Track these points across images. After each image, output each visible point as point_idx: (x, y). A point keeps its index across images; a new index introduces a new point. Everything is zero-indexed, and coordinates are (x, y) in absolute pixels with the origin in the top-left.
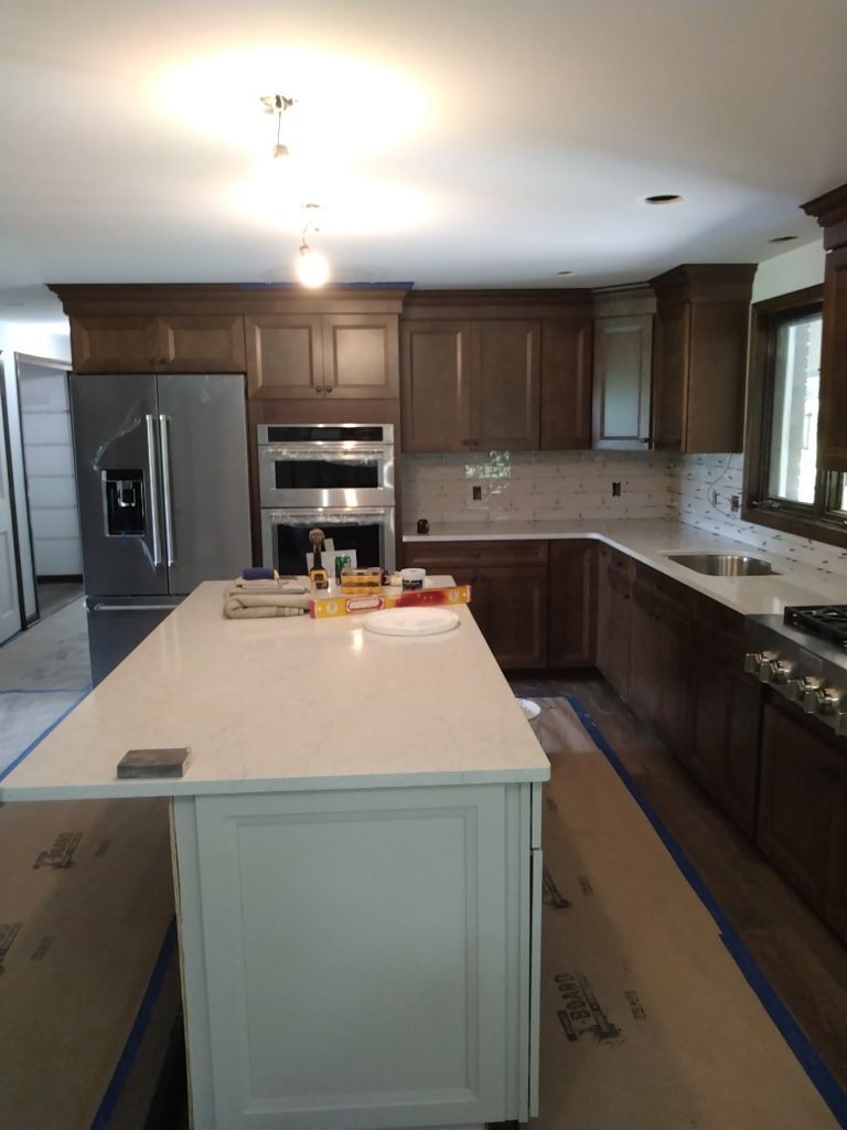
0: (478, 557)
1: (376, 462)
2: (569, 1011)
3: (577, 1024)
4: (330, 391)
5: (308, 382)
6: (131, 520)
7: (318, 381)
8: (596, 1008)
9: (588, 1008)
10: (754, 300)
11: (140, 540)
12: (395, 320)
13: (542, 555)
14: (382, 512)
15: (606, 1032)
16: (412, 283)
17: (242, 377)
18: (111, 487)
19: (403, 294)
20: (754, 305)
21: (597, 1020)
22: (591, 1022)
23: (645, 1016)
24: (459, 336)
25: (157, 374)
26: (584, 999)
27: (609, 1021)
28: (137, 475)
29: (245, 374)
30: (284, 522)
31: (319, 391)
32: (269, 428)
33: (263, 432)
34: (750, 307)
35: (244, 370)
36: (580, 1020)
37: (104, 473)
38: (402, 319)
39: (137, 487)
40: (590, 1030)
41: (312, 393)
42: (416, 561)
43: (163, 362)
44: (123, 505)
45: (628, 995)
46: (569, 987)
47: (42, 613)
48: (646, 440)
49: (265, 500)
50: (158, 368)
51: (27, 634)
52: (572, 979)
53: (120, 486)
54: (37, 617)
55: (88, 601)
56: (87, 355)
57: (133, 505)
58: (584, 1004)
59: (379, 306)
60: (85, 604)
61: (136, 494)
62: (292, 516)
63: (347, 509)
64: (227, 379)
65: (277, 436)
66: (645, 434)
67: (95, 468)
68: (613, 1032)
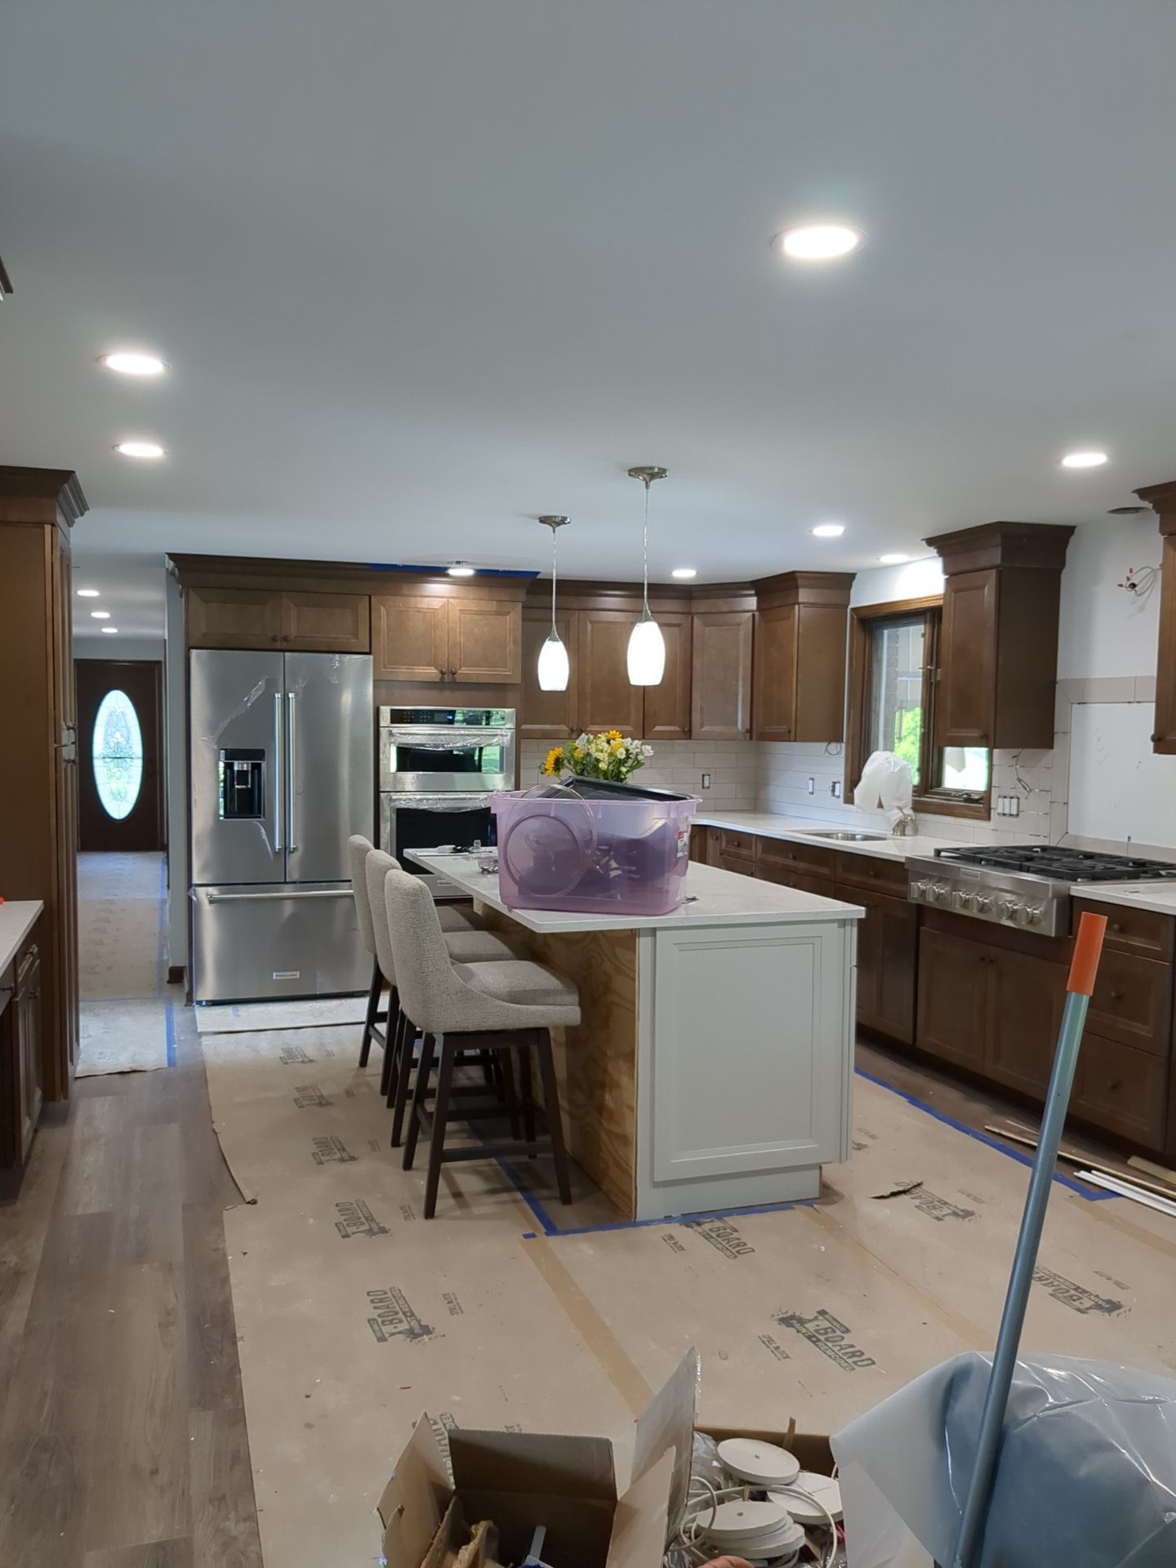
4: (454, 674)
7: (442, 665)
10: (851, 606)
11: (258, 824)
16: (538, 573)
17: (371, 657)
18: (228, 767)
19: (527, 582)
20: (853, 610)
25: (285, 651)
28: (258, 756)
30: (403, 805)
32: (392, 711)
33: (386, 711)
34: (849, 610)
35: (368, 650)
37: (222, 753)
39: (256, 767)
43: (285, 639)
44: (238, 787)
48: (747, 731)
49: (386, 784)
50: (278, 645)
53: (237, 766)
56: (203, 628)
57: (249, 786)
59: (504, 594)
61: (253, 775)
62: (412, 801)
64: (357, 658)
65: (398, 717)
66: (746, 725)
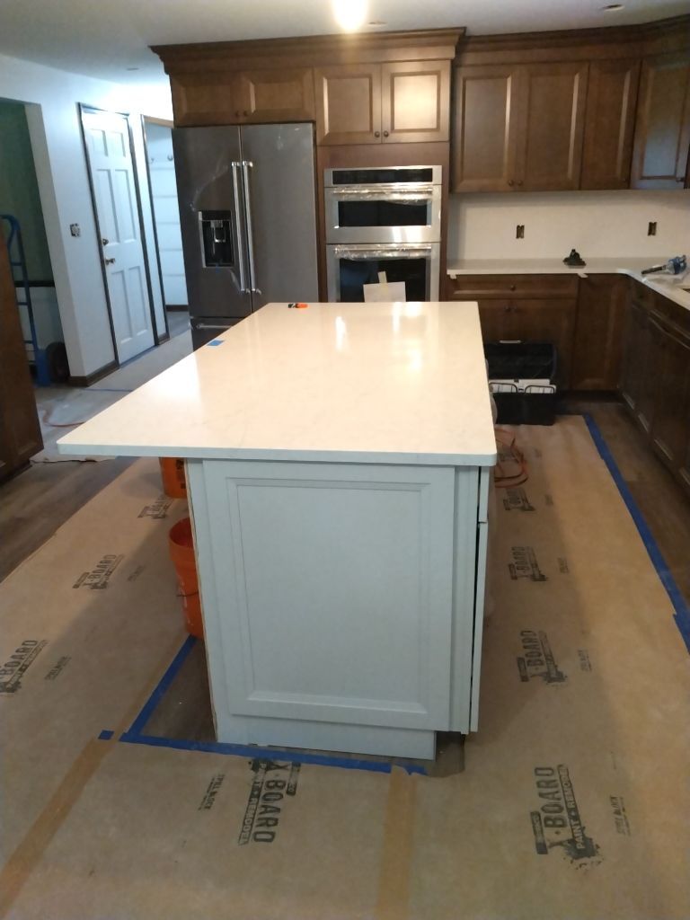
0: (513, 289)
1: (425, 201)
2: (526, 659)
3: (531, 670)
4: (387, 136)
5: (368, 129)
6: (224, 254)
7: (377, 128)
8: (550, 658)
9: (543, 658)
11: (230, 271)
12: (448, 64)
13: (572, 290)
14: (429, 248)
15: (555, 677)
16: (465, 28)
17: (311, 125)
18: (206, 225)
19: (456, 39)
21: (548, 668)
22: (544, 669)
23: (591, 669)
24: (509, 80)
25: (240, 124)
26: (541, 651)
27: (559, 669)
28: (226, 215)
29: (314, 122)
30: (345, 256)
31: (377, 136)
32: (334, 172)
33: (328, 175)
35: (313, 118)
36: (534, 667)
37: (200, 213)
38: (455, 66)
40: (541, 675)
41: (371, 138)
42: (457, 292)
43: (246, 114)
44: (217, 241)
45: (580, 652)
46: (530, 641)
47: (171, 334)
48: (682, 180)
49: (330, 238)
50: (242, 119)
51: (157, 350)
52: (535, 635)
53: (213, 224)
54: (167, 337)
55: (192, 321)
56: (185, 109)
57: (225, 241)
58: (540, 655)
59: (433, 53)
60: (190, 324)
61: (226, 231)
62: (351, 251)
63: (394, 246)
64: (297, 128)
65: (340, 178)
66: (682, 173)
67: (193, 209)
68: (560, 677)
